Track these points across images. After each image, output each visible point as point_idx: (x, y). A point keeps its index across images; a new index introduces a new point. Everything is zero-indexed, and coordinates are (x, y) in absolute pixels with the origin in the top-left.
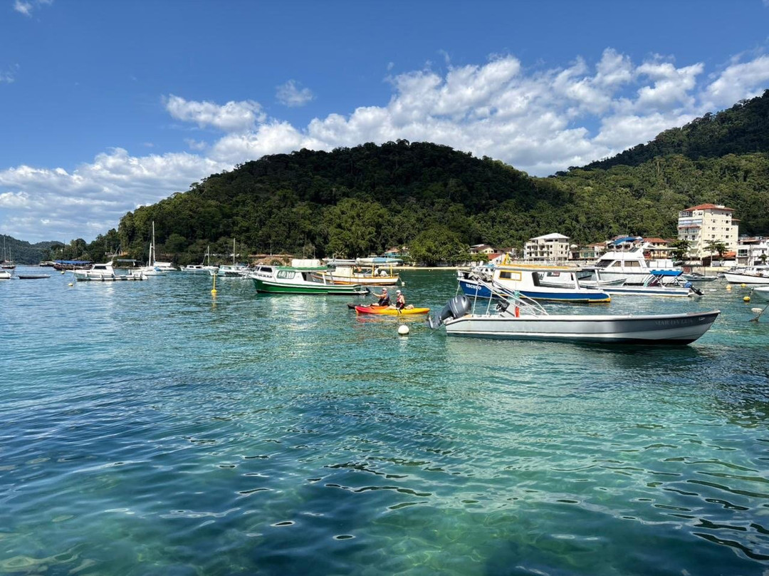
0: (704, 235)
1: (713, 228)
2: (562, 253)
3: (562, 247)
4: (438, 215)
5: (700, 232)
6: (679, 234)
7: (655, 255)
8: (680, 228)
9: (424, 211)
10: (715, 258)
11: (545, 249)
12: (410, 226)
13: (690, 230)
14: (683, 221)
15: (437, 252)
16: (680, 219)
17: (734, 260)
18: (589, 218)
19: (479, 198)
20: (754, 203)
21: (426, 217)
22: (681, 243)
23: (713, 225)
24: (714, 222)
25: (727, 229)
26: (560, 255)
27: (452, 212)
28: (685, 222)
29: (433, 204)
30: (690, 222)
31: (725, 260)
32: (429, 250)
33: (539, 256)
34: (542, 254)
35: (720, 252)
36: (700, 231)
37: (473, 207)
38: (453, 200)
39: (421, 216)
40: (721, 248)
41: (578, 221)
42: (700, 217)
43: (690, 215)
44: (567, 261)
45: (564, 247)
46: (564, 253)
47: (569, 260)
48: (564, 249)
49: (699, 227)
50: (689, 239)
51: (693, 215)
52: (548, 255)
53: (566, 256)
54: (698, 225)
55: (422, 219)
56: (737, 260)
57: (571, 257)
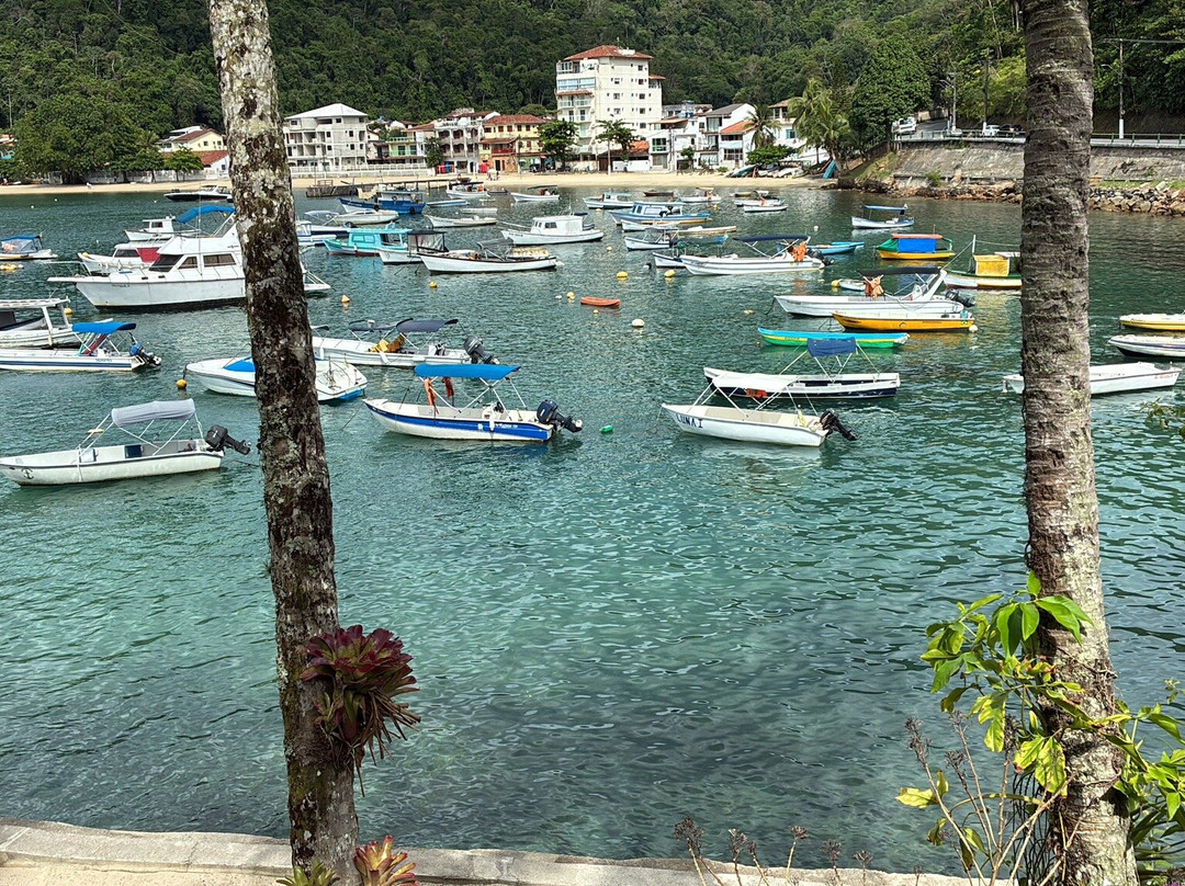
0: (601, 110)
1: (616, 96)
2: (353, 147)
3: (351, 134)
4: (93, 54)
5: (591, 103)
6: (559, 108)
7: (522, 151)
8: (561, 96)
9: (56, 45)
10: (616, 156)
11: (316, 141)
12: (20, 83)
13: (576, 100)
14: (565, 80)
15: (81, 151)
16: (559, 77)
17: (647, 158)
18: (434, 60)
19: (193, 12)
20: (746, 24)
21: (59, 60)
22: (560, 127)
23: (614, 89)
24: (617, 83)
25: (642, 96)
26: (351, 154)
27: (128, 47)
28: (568, 83)
29: (79, 26)
30: (575, 83)
31: (632, 159)
32: (59, 146)
33: (307, 155)
34: (312, 149)
35: (624, 143)
36: (593, 101)
37: (180, 32)
38: (130, 16)
39: (46, 58)
40: (623, 136)
41: (412, 67)
42: (591, 74)
43: (577, 71)
44: (366, 165)
45: (356, 133)
46: (357, 147)
47: (370, 162)
48: (355, 140)
49: (589, 94)
50: (577, 118)
51: (581, 69)
52: (324, 153)
53: (363, 153)
54: (589, 90)
55: (49, 65)
56: (651, 158)
57: (373, 154)
